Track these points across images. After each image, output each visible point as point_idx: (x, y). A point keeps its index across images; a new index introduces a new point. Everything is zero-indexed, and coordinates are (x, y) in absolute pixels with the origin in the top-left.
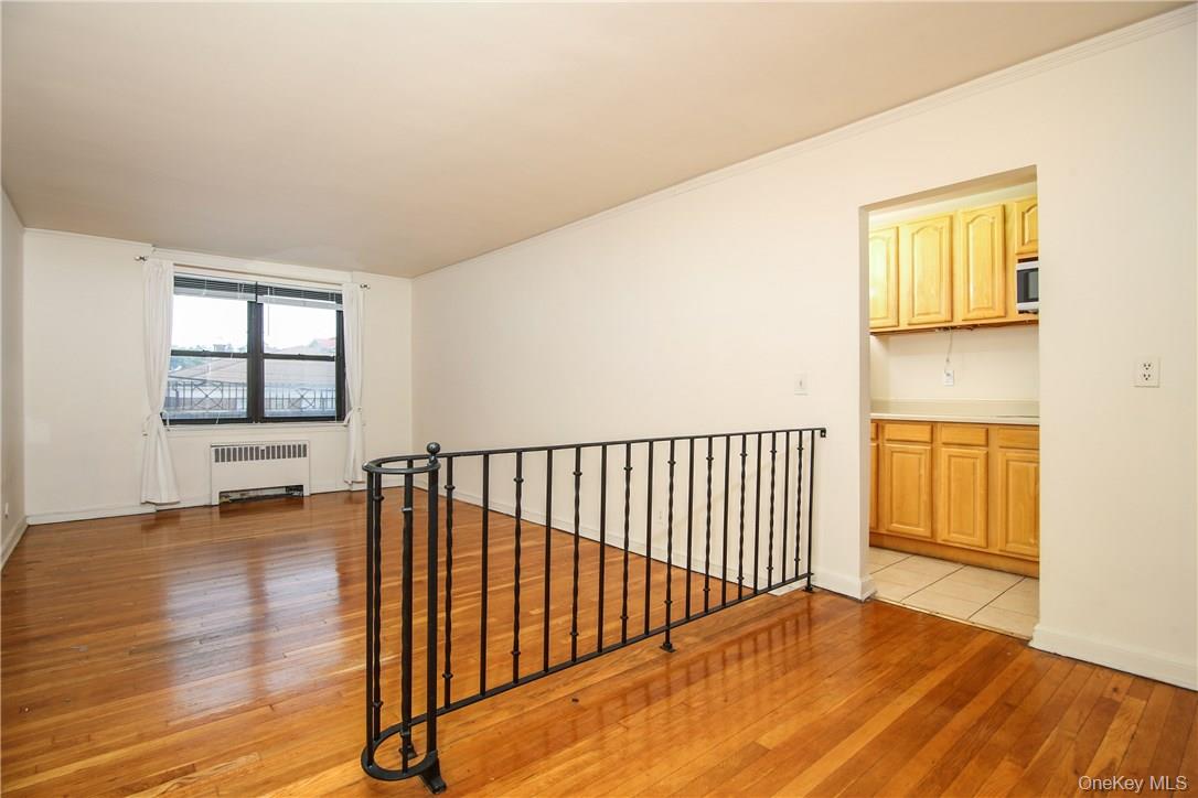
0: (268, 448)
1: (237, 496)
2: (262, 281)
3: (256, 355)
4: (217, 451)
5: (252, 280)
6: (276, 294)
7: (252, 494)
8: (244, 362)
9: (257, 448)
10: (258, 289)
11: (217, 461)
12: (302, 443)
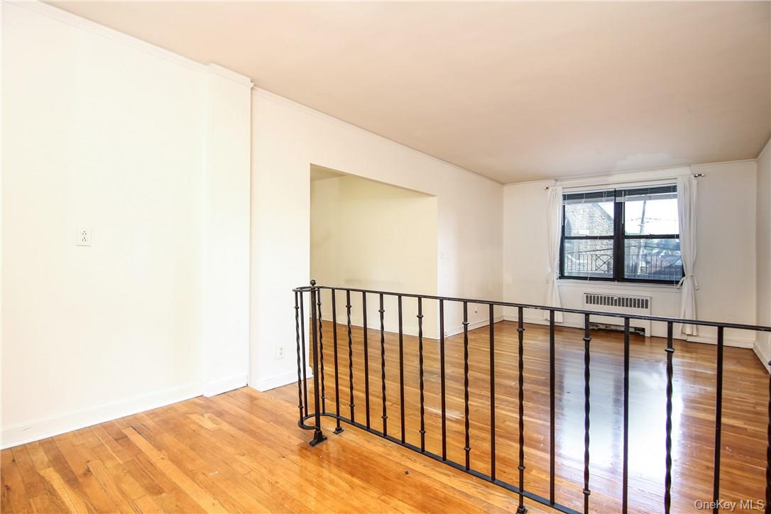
0: (619, 298)
1: (603, 327)
2: (618, 187)
3: (619, 236)
4: (587, 297)
5: (611, 188)
6: (629, 194)
7: (613, 328)
8: (612, 242)
9: (612, 298)
10: (616, 193)
11: (587, 302)
12: (645, 299)
